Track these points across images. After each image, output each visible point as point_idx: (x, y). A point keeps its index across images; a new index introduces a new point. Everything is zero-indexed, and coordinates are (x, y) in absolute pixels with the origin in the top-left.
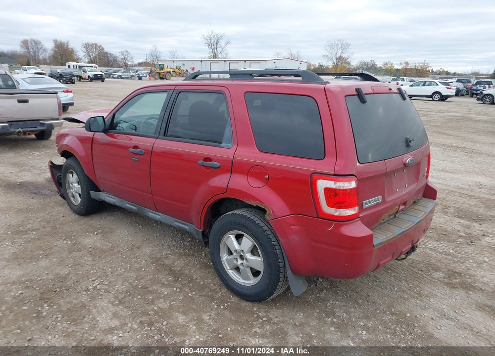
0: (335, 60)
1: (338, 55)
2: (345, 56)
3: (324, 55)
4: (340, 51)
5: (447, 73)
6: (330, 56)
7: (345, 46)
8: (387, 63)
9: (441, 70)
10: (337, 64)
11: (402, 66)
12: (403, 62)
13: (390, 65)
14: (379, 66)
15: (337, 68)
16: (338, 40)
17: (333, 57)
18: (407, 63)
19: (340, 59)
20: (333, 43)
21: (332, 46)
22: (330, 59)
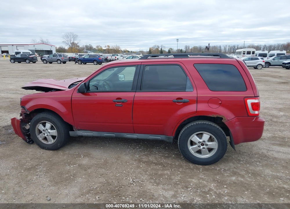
0: (70, 45)
1: (72, 42)
2: (76, 42)
3: (64, 42)
4: (72, 39)
5: (128, 52)
6: (67, 42)
7: (75, 37)
8: (98, 46)
9: (125, 50)
10: (72, 47)
11: (106, 47)
12: (106, 46)
13: (100, 47)
14: (94, 48)
15: (72, 49)
16: (70, 33)
17: (69, 42)
18: (109, 46)
19: (73, 44)
20: (68, 34)
21: (67, 36)
22: (67, 44)
